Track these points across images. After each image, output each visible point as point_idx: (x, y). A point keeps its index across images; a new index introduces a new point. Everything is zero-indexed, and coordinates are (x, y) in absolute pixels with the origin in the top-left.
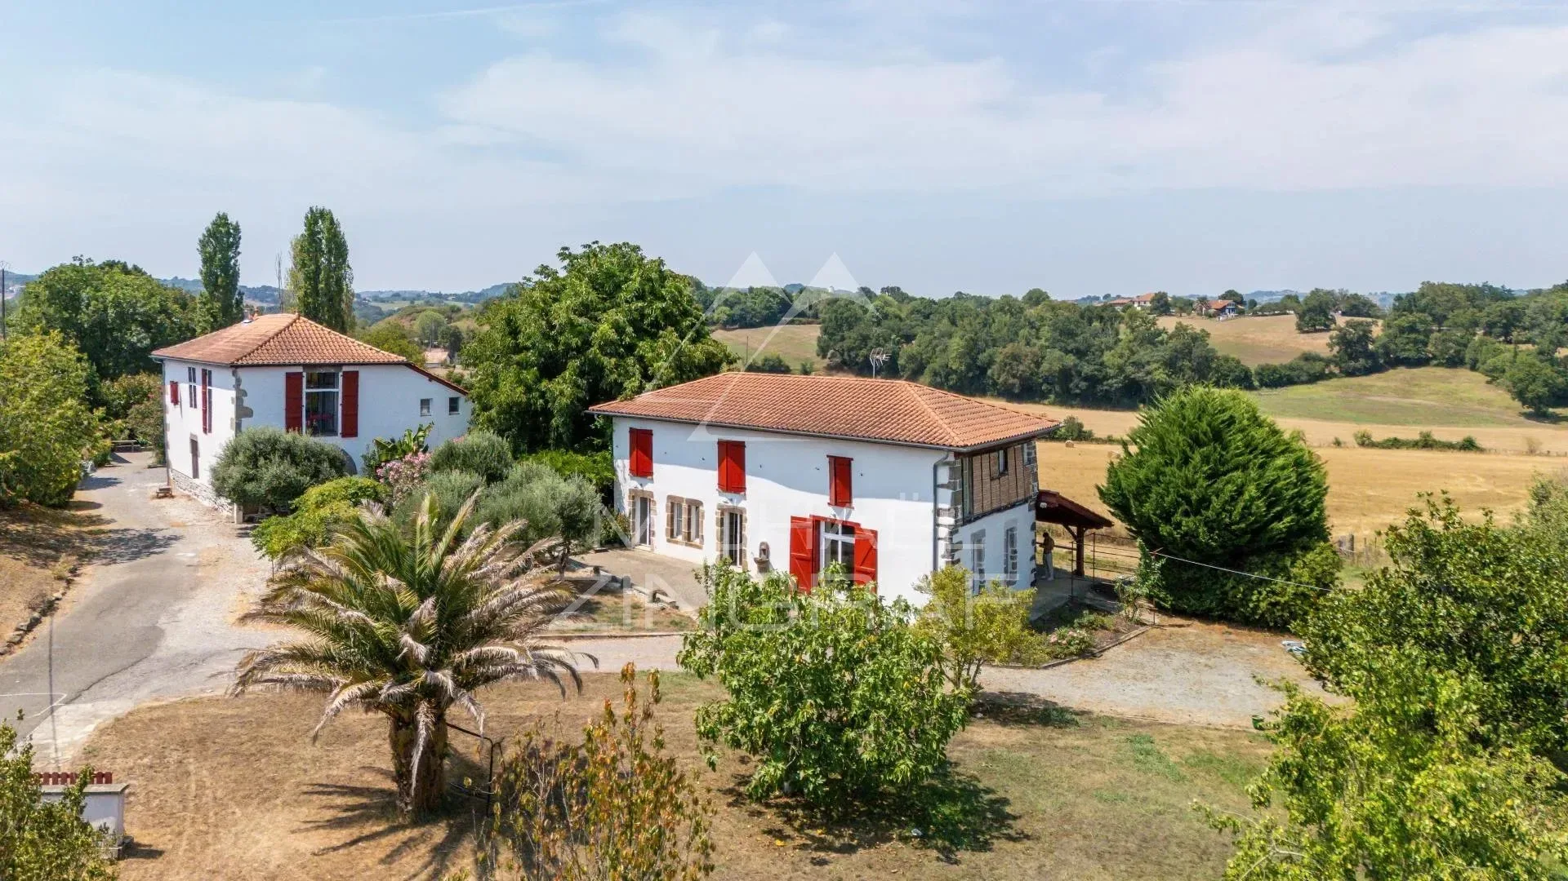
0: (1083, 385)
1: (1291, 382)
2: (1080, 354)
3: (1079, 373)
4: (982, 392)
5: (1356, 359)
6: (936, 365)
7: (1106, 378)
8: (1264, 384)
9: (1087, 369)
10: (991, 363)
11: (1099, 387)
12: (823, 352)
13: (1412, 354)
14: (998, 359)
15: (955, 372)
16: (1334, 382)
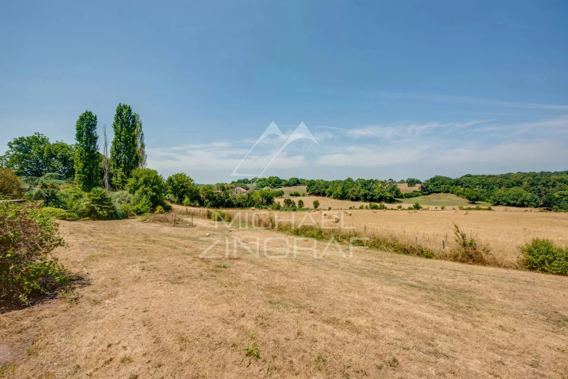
0: (370, 197)
1: (412, 197)
2: (369, 190)
3: (369, 195)
4: (346, 199)
5: (425, 192)
6: (335, 193)
7: (375, 195)
8: (406, 197)
9: (371, 193)
10: (348, 192)
11: (374, 198)
12: (308, 191)
13: (437, 190)
14: (350, 191)
15: (339, 195)
16: (420, 196)
